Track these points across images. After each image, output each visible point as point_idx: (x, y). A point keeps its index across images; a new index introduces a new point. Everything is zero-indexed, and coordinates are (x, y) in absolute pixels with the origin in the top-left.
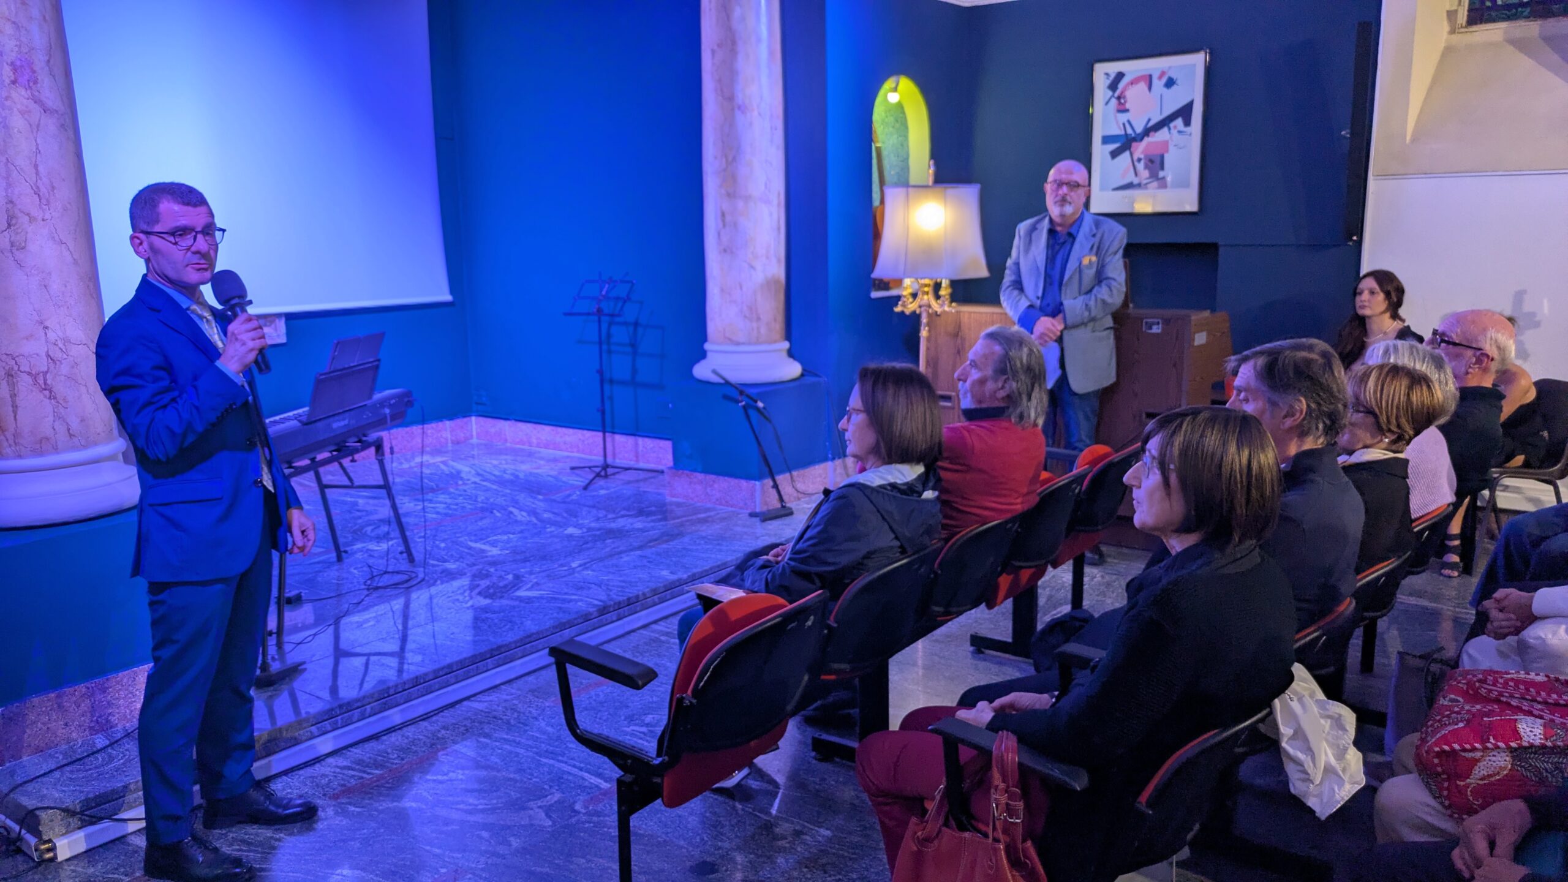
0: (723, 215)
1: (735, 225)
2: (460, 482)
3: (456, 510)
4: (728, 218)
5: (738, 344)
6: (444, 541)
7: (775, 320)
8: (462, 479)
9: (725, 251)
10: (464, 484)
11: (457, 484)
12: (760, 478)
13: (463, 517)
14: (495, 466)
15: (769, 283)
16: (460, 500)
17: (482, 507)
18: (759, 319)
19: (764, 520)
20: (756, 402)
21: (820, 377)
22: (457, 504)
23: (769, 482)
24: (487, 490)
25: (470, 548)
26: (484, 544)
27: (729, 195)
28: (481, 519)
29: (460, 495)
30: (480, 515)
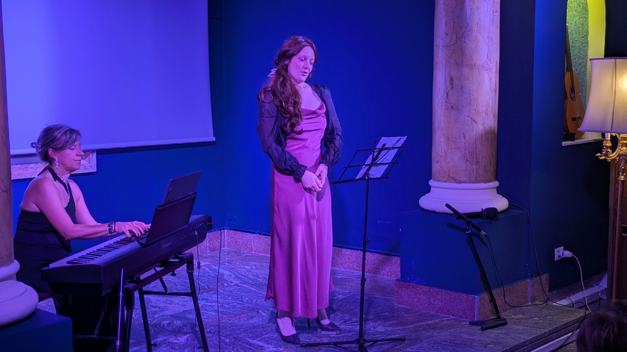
0: (452, 79)
1: (462, 87)
2: (226, 284)
3: (228, 308)
4: (456, 82)
5: (460, 182)
6: (227, 336)
7: (490, 163)
8: (226, 281)
9: (452, 107)
10: (228, 286)
11: (223, 285)
12: (477, 293)
13: (236, 315)
14: (248, 271)
15: (488, 134)
16: (230, 300)
17: (249, 307)
18: (478, 162)
19: (483, 329)
20: (480, 231)
21: (523, 210)
22: (229, 304)
23: (486, 296)
24: (249, 291)
25: (250, 344)
26: (260, 341)
27: (457, 64)
28: (252, 318)
29: (230, 296)
30: (249, 314)
